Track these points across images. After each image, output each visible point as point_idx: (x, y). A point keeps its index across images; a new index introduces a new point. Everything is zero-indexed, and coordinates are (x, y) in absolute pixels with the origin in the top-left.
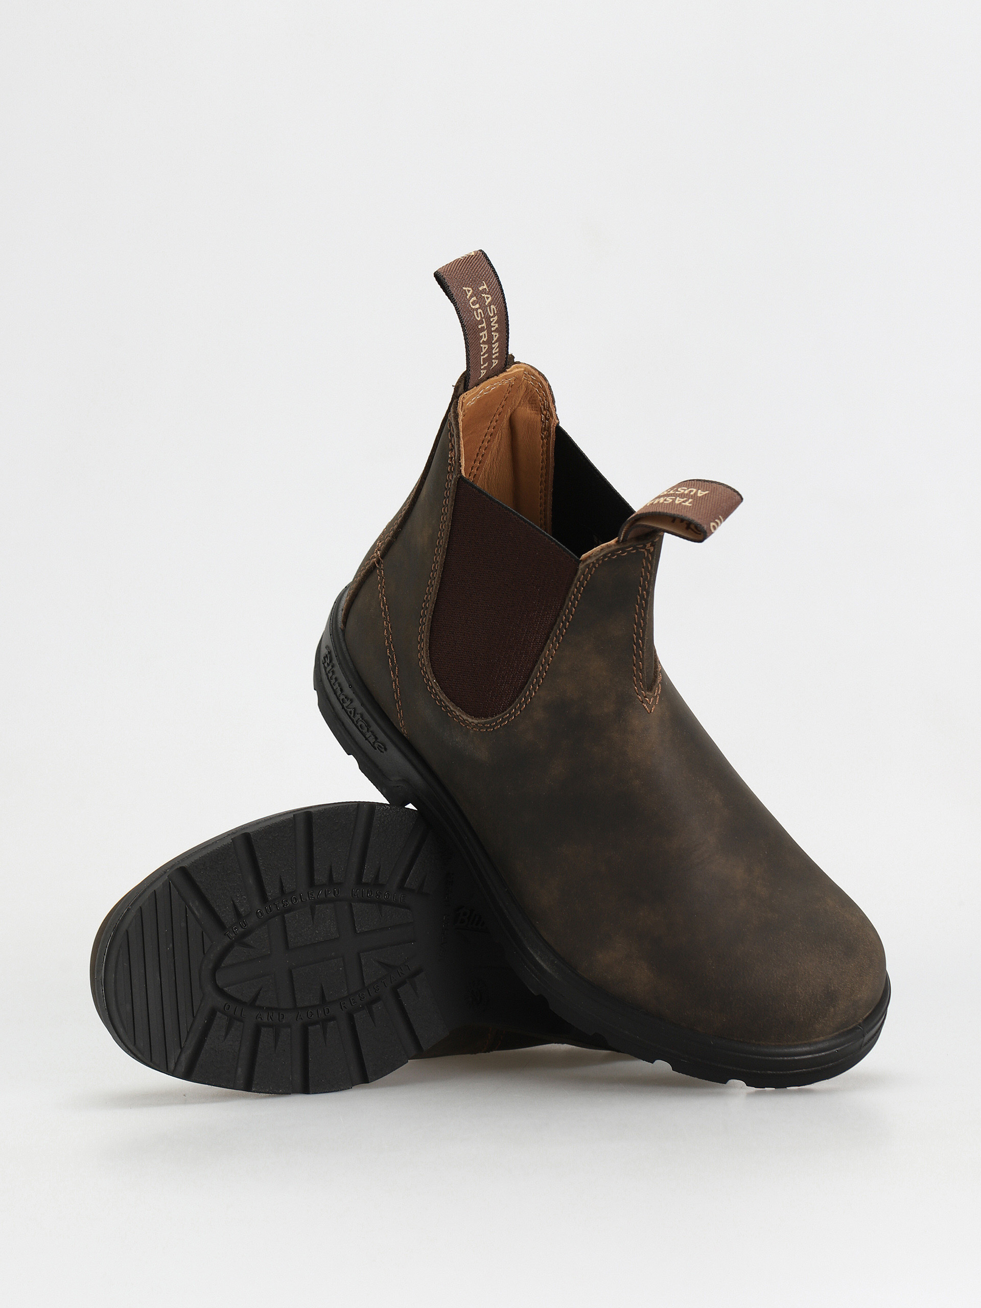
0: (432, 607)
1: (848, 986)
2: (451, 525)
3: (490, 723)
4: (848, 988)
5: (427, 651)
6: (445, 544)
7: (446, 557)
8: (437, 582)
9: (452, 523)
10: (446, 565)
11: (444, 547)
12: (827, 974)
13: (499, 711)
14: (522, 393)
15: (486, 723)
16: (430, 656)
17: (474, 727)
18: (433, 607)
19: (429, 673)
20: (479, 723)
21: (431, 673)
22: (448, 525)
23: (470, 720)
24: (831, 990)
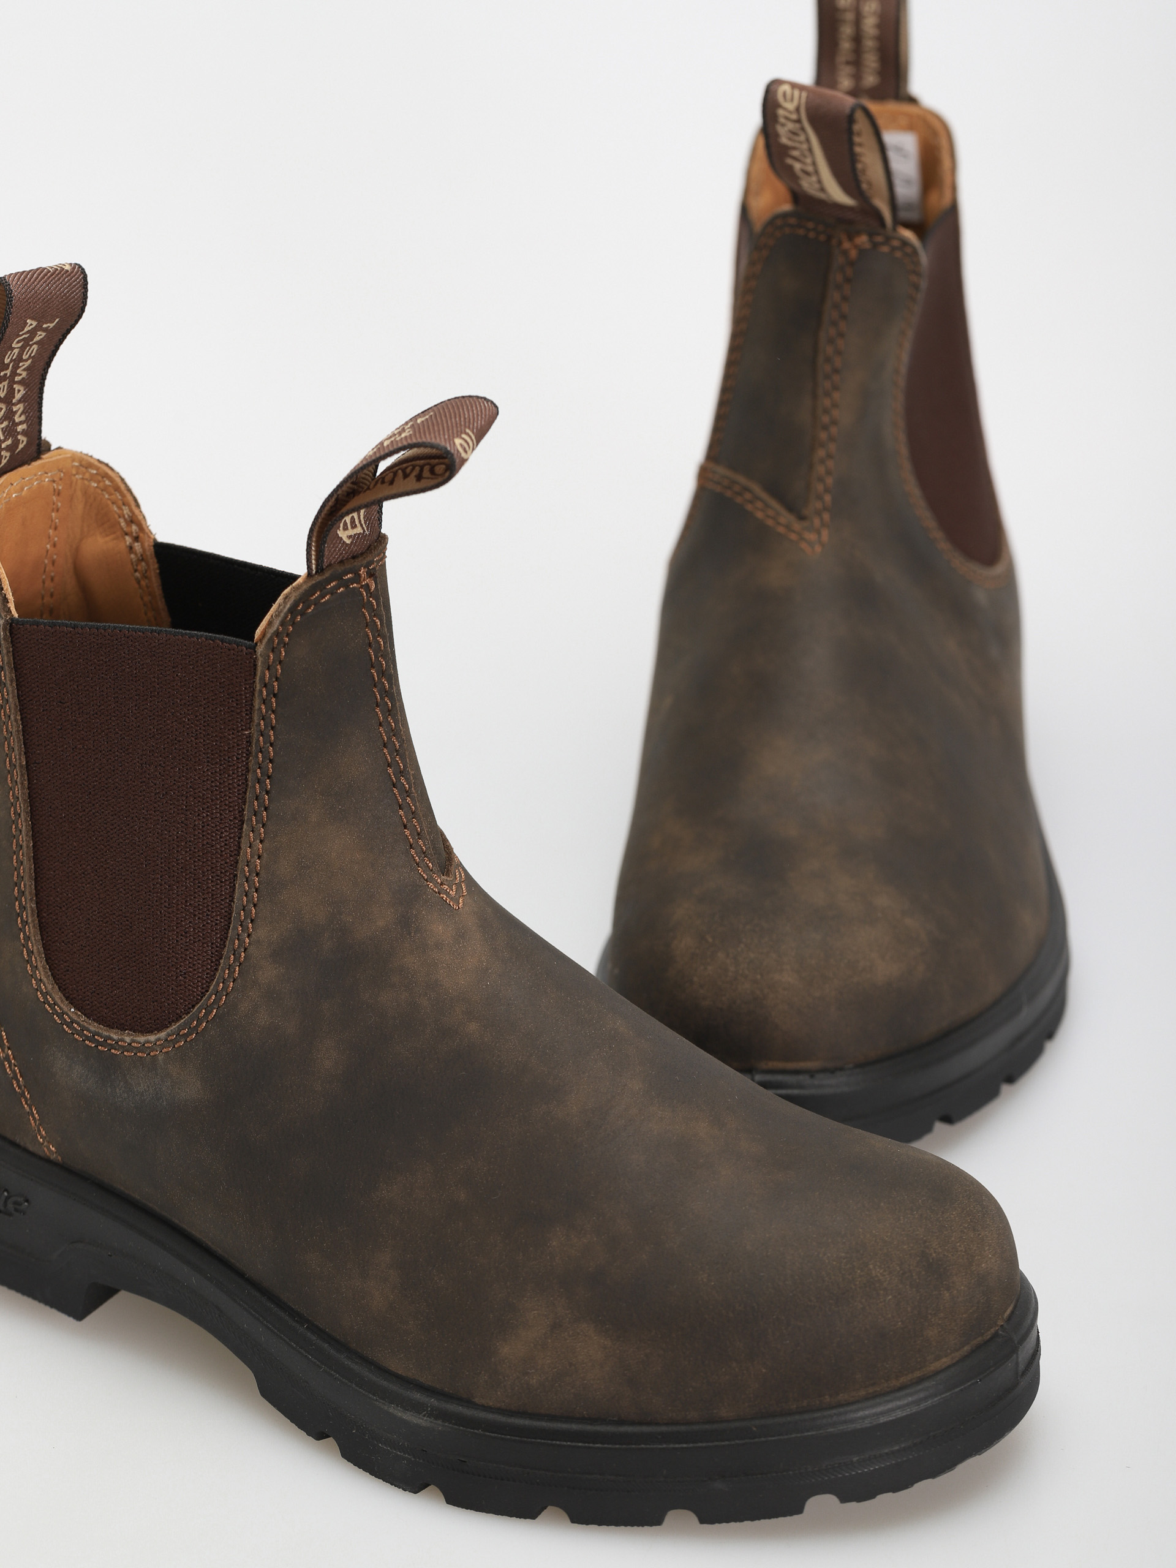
0: (30, 886)
1: (960, 1249)
2: (22, 719)
3: (187, 1024)
4: (961, 1251)
5: (44, 968)
6: (20, 759)
7: (29, 784)
8: (27, 835)
9: (21, 714)
10: (32, 799)
11: (21, 766)
12: (917, 1235)
13: (197, 999)
14: (80, 507)
15: (180, 1029)
16: (52, 975)
17: (163, 1046)
18: (33, 887)
19: (59, 1002)
20: (169, 1035)
21: (62, 1001)
22: (16, 720)
23: (152, 1038)
24: (933, 1259)
